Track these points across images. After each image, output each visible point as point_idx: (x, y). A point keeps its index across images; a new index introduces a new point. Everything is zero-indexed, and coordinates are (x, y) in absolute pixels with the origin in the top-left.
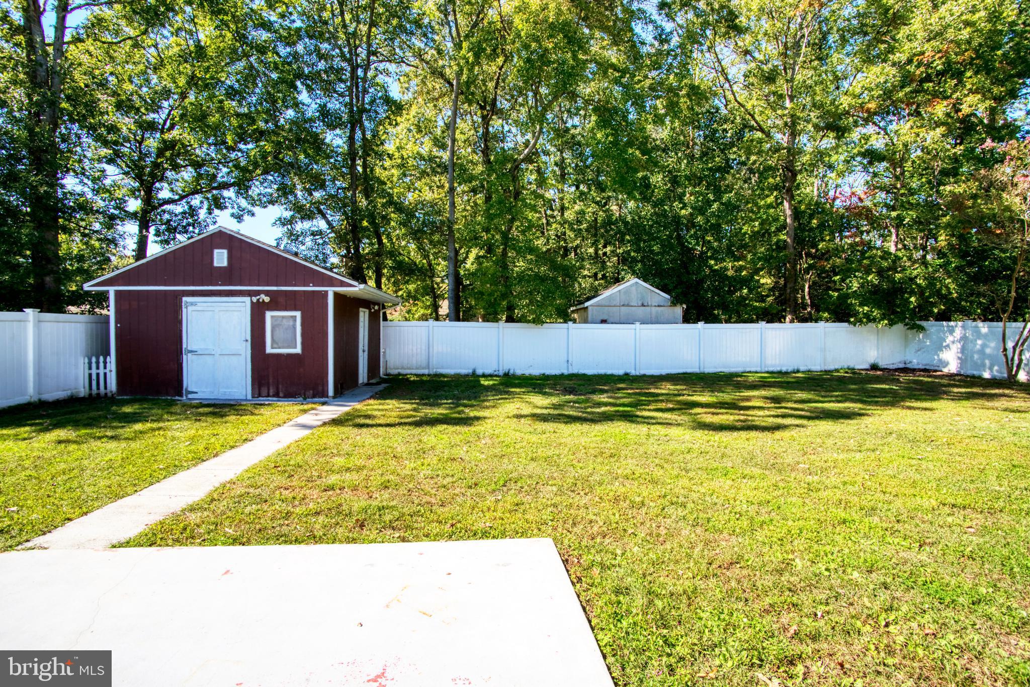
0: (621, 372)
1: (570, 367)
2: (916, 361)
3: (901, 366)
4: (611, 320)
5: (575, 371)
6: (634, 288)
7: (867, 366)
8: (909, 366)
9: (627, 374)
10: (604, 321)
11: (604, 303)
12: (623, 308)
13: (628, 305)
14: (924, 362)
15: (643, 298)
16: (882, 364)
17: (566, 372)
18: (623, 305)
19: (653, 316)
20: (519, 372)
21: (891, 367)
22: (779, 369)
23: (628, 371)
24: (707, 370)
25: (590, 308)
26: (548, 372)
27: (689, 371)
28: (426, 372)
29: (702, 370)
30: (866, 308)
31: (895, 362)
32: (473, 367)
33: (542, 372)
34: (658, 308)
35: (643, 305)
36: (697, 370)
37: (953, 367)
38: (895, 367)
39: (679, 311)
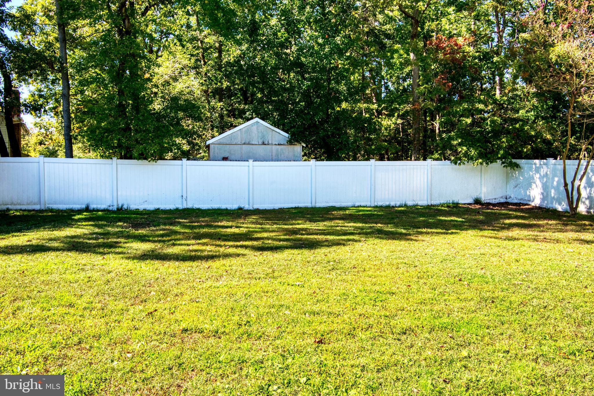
0: (235, 206)
1: (185, 202)
2: (514, 196)
3: (503, 200)
4: (233, 157)
5: (190, 206)
6: (255, 127)
7: (471, 201)
8: (509, 200)
9: (240, 209)
10: (225, 159)
11: (225, 141)
12: (244, 146)
13: (249, 144)
14: (519, 197)
15: (263, 137)
16: (484, 198)
17: (180, 207)
18: (244, 144)
19: (274, 154)
20: (133, 207)
21: (493, 202)
22: (387, 203)
23: (242, 206)
24: (318, 205)
25: (212, 147)
26: (163, 207)
27: (301, 205)
28: (37, 207)
29: (313, 205)
30: (465, 148)
31: (497, 197)
32: (86, 202)
33: (157, 207)
34: (278, 147)
35: (263, 144)
36: (309, 205)
37: (537, 202)
38: (497, 201)
39: (298, 149)
